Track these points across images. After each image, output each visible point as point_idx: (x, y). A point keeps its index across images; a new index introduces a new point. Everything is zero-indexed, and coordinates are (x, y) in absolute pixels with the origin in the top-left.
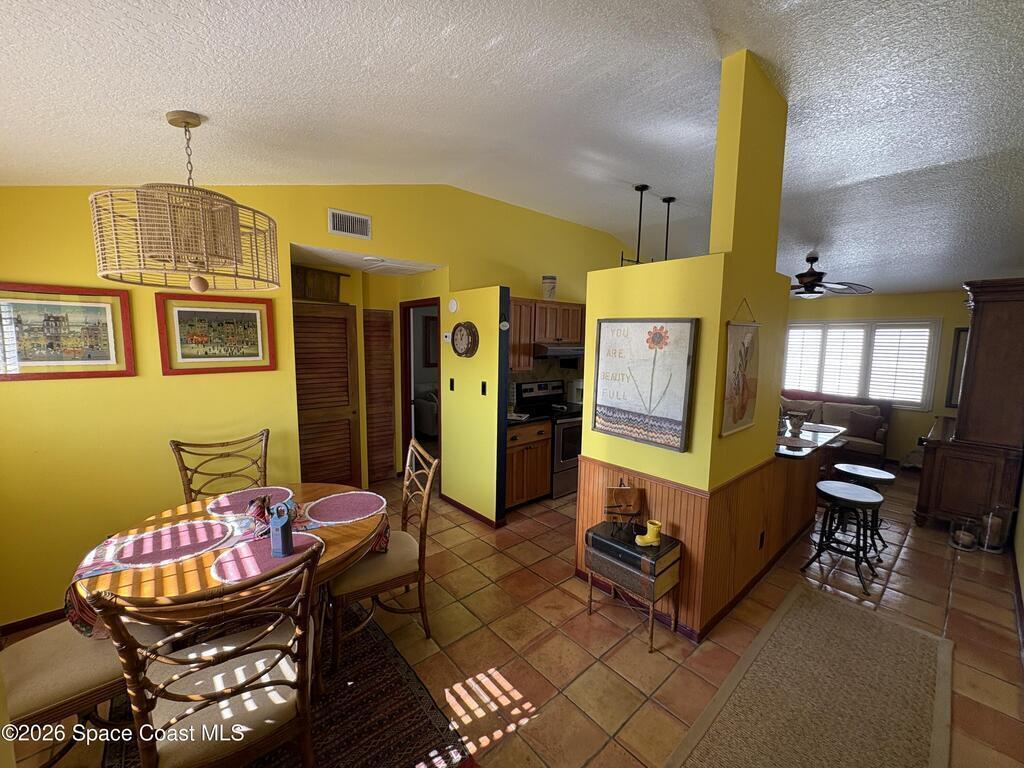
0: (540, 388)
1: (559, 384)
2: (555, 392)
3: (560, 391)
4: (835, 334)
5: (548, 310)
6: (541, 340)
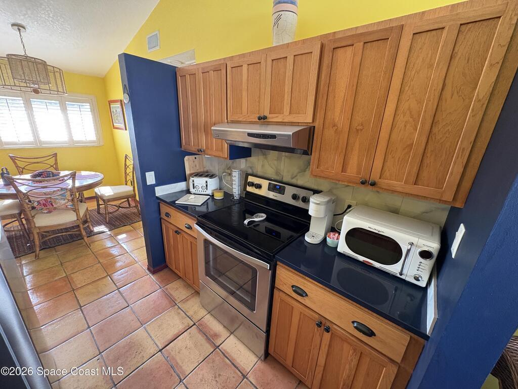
0: (271, 188)
2: (295, 203)
5: (245, 67)
6: (236, 118)
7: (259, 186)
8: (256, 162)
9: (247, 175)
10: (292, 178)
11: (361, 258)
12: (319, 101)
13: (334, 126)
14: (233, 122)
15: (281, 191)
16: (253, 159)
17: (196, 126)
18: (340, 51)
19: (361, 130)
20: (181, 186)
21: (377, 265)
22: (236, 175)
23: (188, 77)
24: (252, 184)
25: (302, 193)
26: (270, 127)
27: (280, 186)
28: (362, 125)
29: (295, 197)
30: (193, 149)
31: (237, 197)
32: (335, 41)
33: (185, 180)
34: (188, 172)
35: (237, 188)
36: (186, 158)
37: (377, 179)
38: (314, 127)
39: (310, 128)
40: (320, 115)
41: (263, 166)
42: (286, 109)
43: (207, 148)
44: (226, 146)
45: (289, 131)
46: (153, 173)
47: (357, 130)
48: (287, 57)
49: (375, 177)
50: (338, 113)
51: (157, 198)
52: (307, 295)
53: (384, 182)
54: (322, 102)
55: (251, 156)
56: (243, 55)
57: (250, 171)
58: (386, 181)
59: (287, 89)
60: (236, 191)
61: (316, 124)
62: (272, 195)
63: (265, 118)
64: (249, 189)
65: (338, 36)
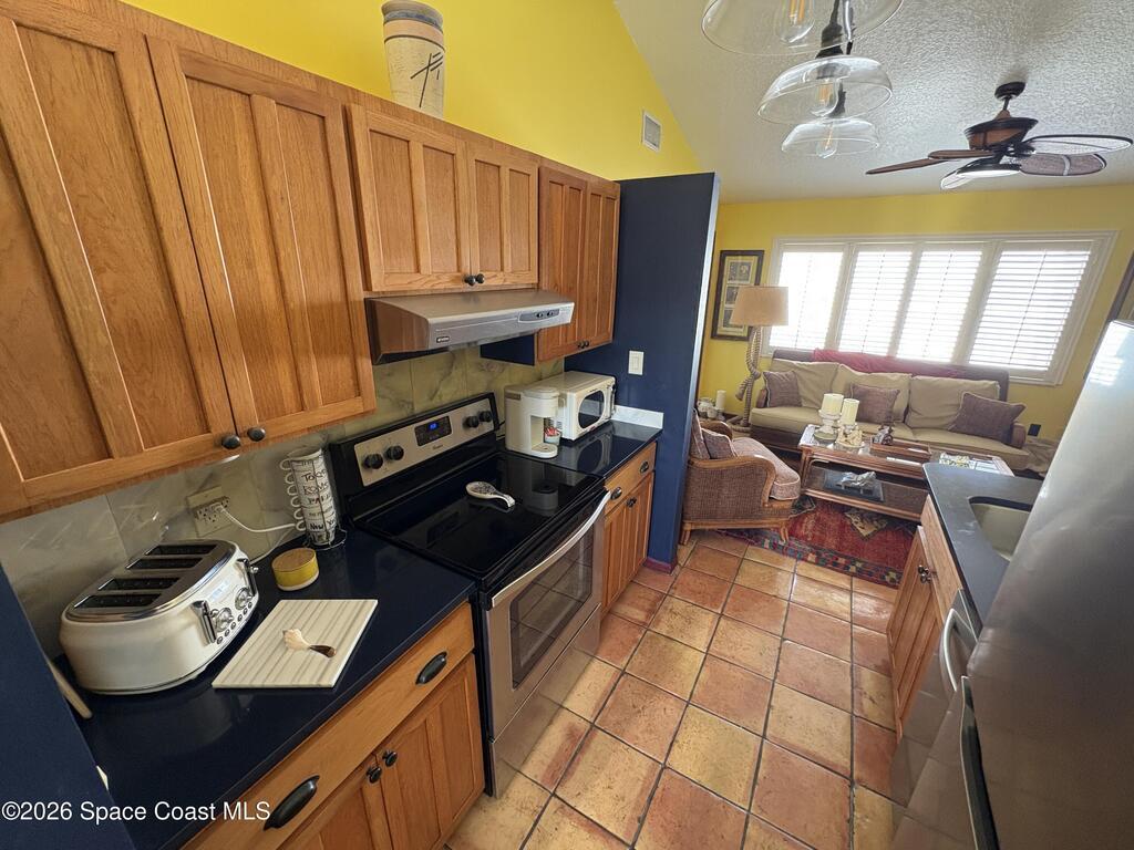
0: (424, 437)
1: (483, 406)
2: (474, 433)
3: (487, 427)
4: (933, 260)
6: (399, 285)
7: (396, 454)
24: (376, 461)
27: (437, 422)
29: (471, 423)
42: (508, 259)
62: (430, 450)
63: (481, 279)
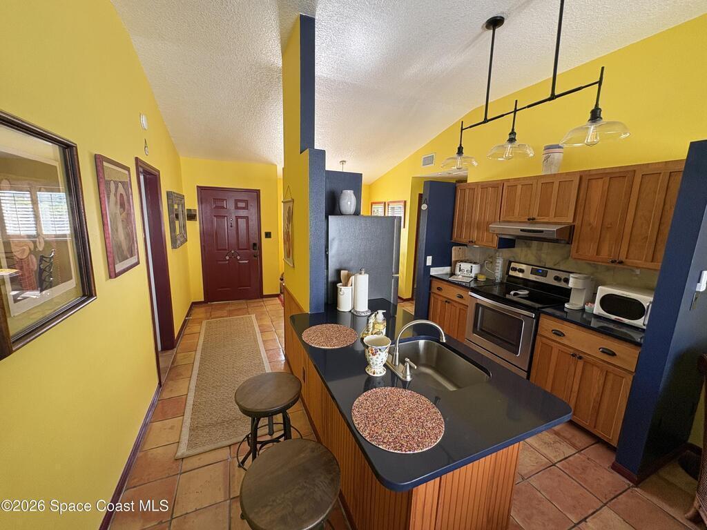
0: (534, 272)
2: (557, 284)
5: (519, 187)
6: (508, 219)
7: (521, 271)
8: (519, 251)
9: (510, 262)
10: (555, 265)
11: (613, 317)
12: (578, 210)
13: (590, 224)
14: (504, 222)
15: (544, 274)
16: (517, 250)
17: (469, 224)
18: (594, 181)
19: (610, 228)
20: (447, 269)
21: (626, 321)
22: (500, 263)
23: (467, 191)
24: (514, 269)
25: (563, 275)
26: (537, 225)
27: (543, 270)
28: (611, 224)
29: (557, 279)
30: (464, 240)
31: (498, 280)
32: (590, 175)
33: (450, 265)
34: (453, 259)
35: (500, 273)
36: (454, 248)
37: (624, 260)
38: (574, 226)
39: (571, 227)
40: (579, 218)
41: (526, 255)
42: (552, 213)
43: (478, 239)
44: (496, 238)
45: (554, 228)
46: (431, 257)
47: (608, 228)
48: (553, 183)
49: (622, 258)
50: (593, 218)
51: (432, 276)
52: (564, 335)
53: (628, 261)
54: (580, 210)
55: (514, 247)
56: (518, 179)
57: (512, 259)
58: (631, 261)
59: (554, 200)
60: (498, 274)
61: (576, 224)
62: (533, 277)
63: (534, 219)
64: (511, 273)
65: (591, 173)
